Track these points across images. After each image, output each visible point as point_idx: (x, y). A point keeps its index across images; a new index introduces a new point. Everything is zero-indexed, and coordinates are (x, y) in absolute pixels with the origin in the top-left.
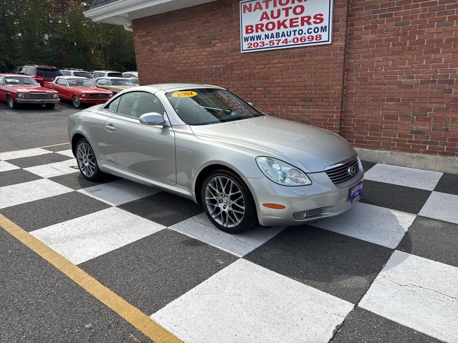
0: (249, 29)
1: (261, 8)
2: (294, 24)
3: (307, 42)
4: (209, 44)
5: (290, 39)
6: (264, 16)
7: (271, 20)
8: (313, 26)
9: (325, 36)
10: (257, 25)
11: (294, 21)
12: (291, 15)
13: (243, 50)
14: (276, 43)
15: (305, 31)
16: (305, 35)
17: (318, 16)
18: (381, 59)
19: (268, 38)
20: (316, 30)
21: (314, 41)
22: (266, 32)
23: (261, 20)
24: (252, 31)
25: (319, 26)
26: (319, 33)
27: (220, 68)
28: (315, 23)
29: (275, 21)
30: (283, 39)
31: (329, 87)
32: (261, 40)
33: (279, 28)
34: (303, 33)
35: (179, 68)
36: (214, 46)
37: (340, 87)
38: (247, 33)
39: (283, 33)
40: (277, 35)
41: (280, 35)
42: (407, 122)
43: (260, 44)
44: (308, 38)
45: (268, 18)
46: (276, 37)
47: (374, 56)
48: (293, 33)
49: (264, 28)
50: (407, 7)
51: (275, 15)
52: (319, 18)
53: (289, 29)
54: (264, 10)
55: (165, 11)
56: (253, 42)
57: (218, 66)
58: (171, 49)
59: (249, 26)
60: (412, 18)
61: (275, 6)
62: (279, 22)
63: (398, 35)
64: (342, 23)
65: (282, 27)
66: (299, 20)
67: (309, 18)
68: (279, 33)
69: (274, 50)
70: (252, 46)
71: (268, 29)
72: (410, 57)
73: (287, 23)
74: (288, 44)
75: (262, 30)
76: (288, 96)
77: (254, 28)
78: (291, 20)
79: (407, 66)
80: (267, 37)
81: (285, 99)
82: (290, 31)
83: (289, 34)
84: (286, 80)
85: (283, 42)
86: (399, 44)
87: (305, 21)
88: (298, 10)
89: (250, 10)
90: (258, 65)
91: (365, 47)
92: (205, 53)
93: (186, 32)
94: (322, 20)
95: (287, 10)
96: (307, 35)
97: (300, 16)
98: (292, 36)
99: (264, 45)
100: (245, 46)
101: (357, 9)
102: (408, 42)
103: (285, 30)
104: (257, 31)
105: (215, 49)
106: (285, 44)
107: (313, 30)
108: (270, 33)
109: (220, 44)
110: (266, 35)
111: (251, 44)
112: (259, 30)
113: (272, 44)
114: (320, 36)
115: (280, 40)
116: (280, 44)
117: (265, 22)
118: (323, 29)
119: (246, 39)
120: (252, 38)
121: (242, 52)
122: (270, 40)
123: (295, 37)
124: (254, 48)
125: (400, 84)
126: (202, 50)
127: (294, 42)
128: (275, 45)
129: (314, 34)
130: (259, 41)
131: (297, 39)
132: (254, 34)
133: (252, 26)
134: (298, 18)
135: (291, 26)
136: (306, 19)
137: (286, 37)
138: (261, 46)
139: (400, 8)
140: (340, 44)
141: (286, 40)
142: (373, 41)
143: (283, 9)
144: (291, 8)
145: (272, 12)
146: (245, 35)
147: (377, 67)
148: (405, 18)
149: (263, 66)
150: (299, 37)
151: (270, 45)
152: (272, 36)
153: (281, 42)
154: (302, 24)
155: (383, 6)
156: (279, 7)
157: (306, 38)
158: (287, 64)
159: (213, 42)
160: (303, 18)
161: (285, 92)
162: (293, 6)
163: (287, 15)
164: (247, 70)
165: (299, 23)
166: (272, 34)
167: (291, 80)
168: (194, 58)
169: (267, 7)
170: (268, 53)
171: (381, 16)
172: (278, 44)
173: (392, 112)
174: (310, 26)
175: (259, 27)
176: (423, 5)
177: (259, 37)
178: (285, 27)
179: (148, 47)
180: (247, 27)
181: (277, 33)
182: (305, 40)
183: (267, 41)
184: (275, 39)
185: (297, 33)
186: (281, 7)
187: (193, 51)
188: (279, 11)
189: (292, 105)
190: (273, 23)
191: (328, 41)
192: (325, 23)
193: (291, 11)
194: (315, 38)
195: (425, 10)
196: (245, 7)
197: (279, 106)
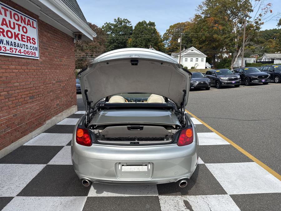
1: (1, 14)
2: (23, 40)
3: (30, 55)
5: (22, 50)
6: (4, 22)
7: (9, 29)
8: (32, 45)
9: (37, 54)
11: (23, 37)
12: (22, 32)
14: (14, 50)
15: (29, 47)
16: (29, 50)
19: (9, 45)
22: (7, 39)
26: (35, 51)
29: (13, 31)
30: (18, 49)
32: (4, 45)
33: (15, 39)
40: (14, 44)
41: (17, 45)
44: (31, 53)
45: (7, 26)
46: (15, 46)
48: (23, 46)
49: (5, 33)
51: (12, 26)
52: (34, 41)
53: (21, 42)
54: (4, 17)
62: (15, 33)
65: (17, 39)
67: (30, 39)
68: (16, 43)
71: (8, 36)
73: (20, 37)
75: (4, 36)
78: (22, 35)
80: (8, 43)
82: (22, 44)
85: (19, 52)
87: (28, 40)
88: (25, 30)
95: (19, 26)
97: (26, 35)
99: (6, 51)
103: (19, 42)
106: (19, 54)
107: (32, 48)
108: (10, 40)
110: (7, 41)
113: (11, 51)
116: (17, 53)
117: (5, 28)
118: (36, 49)
122: (10, 47)
123: (25, 49)
128: (14, 53)
137: (20, 48)
138: (3, 50)
141: (20, 50)
143: (16, 24)
144: (21, 26)
145: (10, 22)
150: (27, 50)
151: (10, 51)
152: (11, 44)
153: (17, 51)
154: (27, 42)
160: (27, 37)
166: (11, 42)
169: (6, 16)
170: (7, 59)
177: (2, 42)
178: (19, 40)
181: (14, 42)
182: (29, 53)
183: (8, 47)
184: (14, 47)
185: (25, 47)
186: (15, 22)
189: (26, 103)
191: (38, 57)
192: (36, 45)
193: (21, 29)
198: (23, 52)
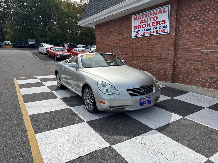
0: (136, 27)
1: (141, 18)
2: (153, 25)
4: (121, 35)
5: (152, 31)
6: (142, 22)
7: (145, 23)
8: (161, 25)
9: (166, 30)
10: (139, 26)
11: (153, 23)
12: (153, 21)
13: (133, 37)
14: (146, 33)
15: (158, 28)
16: (158, 30)
17: (163, 21)
18: (192, 40)
19: (143, 31)
20: (163, 27)
21: (162, 32)
22: (142, 29)
23: (140, 23)
24: (137, 28)
25: (164, 25)
26: (164, 28)
27: (125, 45)
28: (162, 24)
29: (146, 24)
30: (149, 31)
31: (168, 54)
32: (140, 32)
33: (147, 27)
34: (157, 29)
35: (110, 45)
36: (123, 35)
37: (173, 54)
38: (135, 29)
39: (149, 29)
40: (146, 30)
41: (148, 30)
42: (205, 72)
43: (140, 34)
44: (159, 31)
45: (143, 23)
47: (189, 39)
48: (153, 29)
49: (142, 27)
50: (205, 15)
51: (146, 21)
52: (164, 22)
53: (152, 27)
54: (142, 19)
55: (106, 21)
56: (137, 33)
57: (125, 44)
58: (108, 37)
59: (136, 26)
60: (207, 20)
61: (146, 17)
62: (147, 24)
63: (200, 28)
64: (174, 24)
65: (149, 26)
66: (156, 23)
67: (160, 22)
68: (147, 29)
69: (145, 36)
70: (137, 35)
71: (143, 27)
72: (206, 39)
73: (151, 25)
74: (151, 34)
75: (141, 28)
76: (151, 57)
77: (138, 27)
78: (152, 23)
79: (205, 44)
80: (142, 31)
81: (149, 59)
83: (151, 29)
84: (150, 50)
85: (149, 33)
86: (201, 33)
87: (158, 23)
88: (155, 18)
89: (136, 19)
90: (139, 43)
91: (185, 34)
92: (120, 38)
93: (113, 30)
94: (165, 23)
95: (151, 18)
96: (159, 30)
97: (156, 21)
98: (153, 30)
100: (134, 35)
101: (182, 17)
102: (205, 32)
103: (150, 28)
104: (139, 28)
105: (124, 36)
106: (149, 34)
107: (161, 27)
108: (144, 29)
109: (126, 34)
110: (142, 30)
111: (136, 34)
112: (140, 28)
113: (144, 34)
114: (164, 30)
115: (148, 32)
116: (148, 34)
117: (142, 24)
118: (166, 27)
119: (135, 32)
120: (137, 32)
121: (133, 38)
123: (154, 30)
124: (137, 36)
125: (202, 53)
126: (119, 37)
127: (153, 33)
128: (146, 34)
129: (162, 29)
130: (139, 33)
131: (155, 31)
132: (138, 30)
133: (137, 26)
134: (155, 22)
135: (152, 26)
136: (158, 22)
139: (201, 16)
140: (173, 33)
141: (150, 32)
142: (189, 32)
143: (149, 18)
144: (152, 18)
145: (145, 20)
146: (134, 30)
147: (191, 44)
148: (203, 20)
149: (141, 44)
150: (156, 30)
152: (145, 31)
153: (148, 33)
154: (157, 25)
155: (193, 15)
156: (148, 17)
157: (158, 31)
158: (151, 43)
159: (123, 33)
160: (157, 22)
161: (150, 56)
162: (153, 17)
163: (151, 21)
164: (135, 46)
165: (156, 24)
166: (145, 29)
167: (152, 50)
168: (116, 40)
169: (143, 18)
170: (143, 38)
171: (192, 20)
172: (147, 34)
173: (198, 67)
174: (160, 26)
175: (140, 27)
176: (212, 14)
177: (139, 31)
178: (150, 26)
179: (100, 36)
180: (135, 27)
181: (146, 29)
182: (158, 32)
183: (142, 33)
184: (146, 32)
185: (154, 28)
186: (148, 18)
187: (116, 37)
188: (147, 19)
189: (152, 62)
190: (145, 25)
191: (168, 32)
192: (166, 24)
193: (152, 19)
194: (162, 31)
195: (213, 16)
196: (135, 18)
197: (147, 62)
198: (152, 32)
